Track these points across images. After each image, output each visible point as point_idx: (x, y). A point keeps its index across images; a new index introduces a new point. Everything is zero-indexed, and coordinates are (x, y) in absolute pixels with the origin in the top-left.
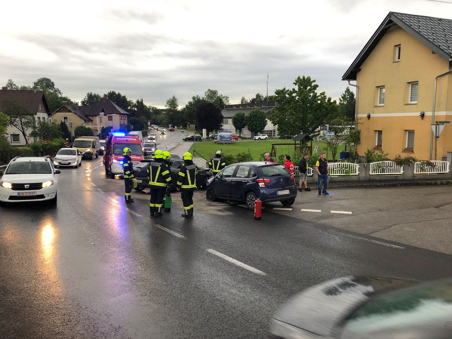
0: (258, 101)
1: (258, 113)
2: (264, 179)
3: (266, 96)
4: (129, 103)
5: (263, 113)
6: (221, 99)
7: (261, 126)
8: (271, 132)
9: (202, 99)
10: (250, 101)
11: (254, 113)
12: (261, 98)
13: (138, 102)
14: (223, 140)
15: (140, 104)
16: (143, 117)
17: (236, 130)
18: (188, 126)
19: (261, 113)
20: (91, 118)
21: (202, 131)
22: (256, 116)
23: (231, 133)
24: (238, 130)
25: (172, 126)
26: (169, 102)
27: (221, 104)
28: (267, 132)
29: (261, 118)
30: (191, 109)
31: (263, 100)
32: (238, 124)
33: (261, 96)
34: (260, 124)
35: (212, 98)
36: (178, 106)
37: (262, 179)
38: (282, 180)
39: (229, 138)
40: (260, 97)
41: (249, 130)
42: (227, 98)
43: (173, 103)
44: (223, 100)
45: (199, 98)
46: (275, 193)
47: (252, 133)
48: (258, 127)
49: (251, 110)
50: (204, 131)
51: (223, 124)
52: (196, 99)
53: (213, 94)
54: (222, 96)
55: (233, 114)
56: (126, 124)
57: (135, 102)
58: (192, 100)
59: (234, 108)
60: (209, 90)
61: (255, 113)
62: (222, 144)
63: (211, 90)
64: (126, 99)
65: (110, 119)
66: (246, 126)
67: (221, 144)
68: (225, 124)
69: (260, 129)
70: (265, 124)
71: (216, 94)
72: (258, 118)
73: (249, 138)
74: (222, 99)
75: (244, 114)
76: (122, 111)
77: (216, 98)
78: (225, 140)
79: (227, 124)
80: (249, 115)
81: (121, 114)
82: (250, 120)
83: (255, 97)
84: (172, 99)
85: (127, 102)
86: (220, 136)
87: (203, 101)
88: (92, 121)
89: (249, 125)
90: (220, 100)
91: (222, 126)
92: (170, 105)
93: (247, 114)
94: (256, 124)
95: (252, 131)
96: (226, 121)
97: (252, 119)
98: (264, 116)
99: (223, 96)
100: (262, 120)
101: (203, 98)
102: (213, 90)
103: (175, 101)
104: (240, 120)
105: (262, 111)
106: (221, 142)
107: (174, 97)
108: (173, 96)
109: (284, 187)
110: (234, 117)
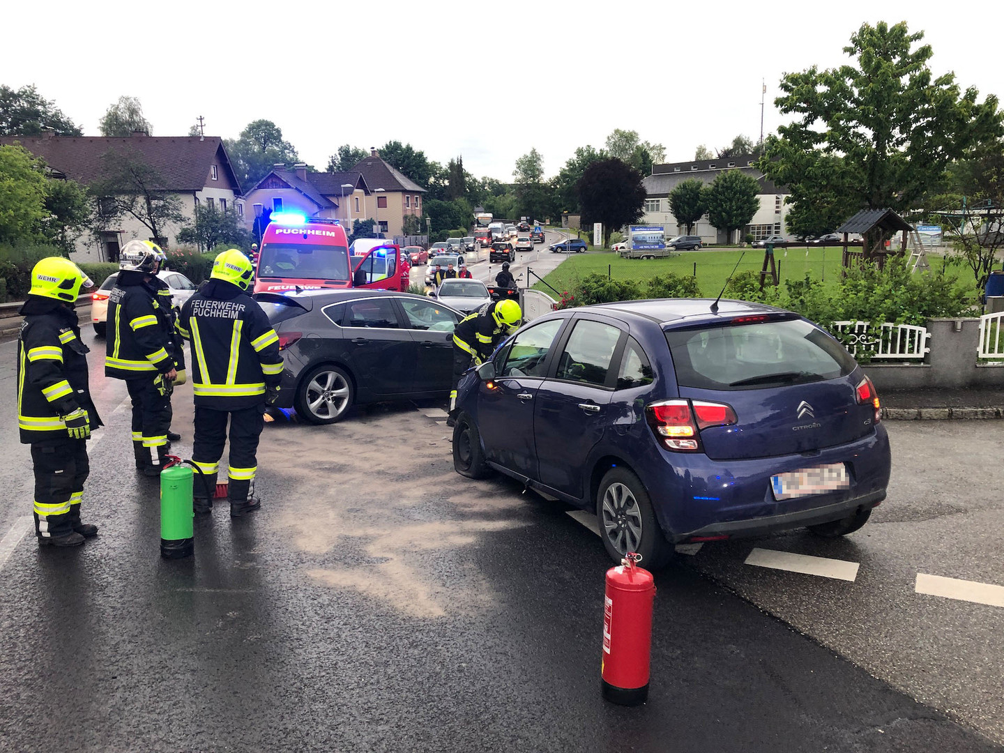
0: (737, 154)
1: (737, 182)
2: (695, 403)
3: (758, 143)
4: (432, 169)
5: (750, 181)
6: (645, 152)
7: (742, 215)
8: (769, 228)
9: (599, 152)
10: (719, 155)
11: (725, 180)
12: (747, 147)
13: (452, 165)
14: (642, 249)
15: (457, 170)
16: (461, 200)
17: (677, 226)
18: (563, 219)
19: (744, 181)
20: (334, 200)
21: (592, 229)
22: (731, 188)
23: (662, 232)
24: (684, 226)
25: (527, 220)
26: (522, 162)
27: (644, 163)
28: (759, 228)
29: (743, 193)
30: (572, 178)
31: (750, 153)
32: (684, 210)
33: (746, 143)
34: (741, 208)
35: (623, 150)
36: (542, 172)
37: (685, 403)
38: (803, 408)
39: (657, 244)
40: (743, 145)
41: (712, 223)
42: (661, 148)
43: (531, 165)
44: (652, 154)
45: (593, 151)
46: (762, 486)
47: (720, 232)
48: (736, 216)
49: (717, 175)
50: (598, 227)
51: (648, 210)
52: (585, 154)
53: (627, 141)
54: (648, 144)
55: (672, 186)
56: (419, 214)
57: (445, 165)
58: (575, 157)
59: (677, 171)
60: (617, 131)
61: (728, 180)
62: (639, 258)
63: (623, 130)
64: (424, 160)
65: (382, 203)
66: (703, 216)
67: (636, 258)
68: (653, 210)
69: (740, 221)
70: (752, 208)
71: (632, 140)
72: (735, 194)
73: (712, 245)
74: (649, 152)
75: (700, 185)
76: (409, 185)
77: (632, 150)
78: (647, 249)
79: (658, 210)
80: (713, 186)
81: (405, 191)
82: (715, 199)
83: (731, 147)
84: (529, 155)
85: (427, 165)
86: (635, 240)
87: (602, 157)
88: (336, 207)
89: (711, 212)
90: (643, 154)
91: (641, 214)
92: (525, 171)
93: (707, 184)
94: (730, 208)
95: (718, 228)
96: (655, 203)
97: (720, 197)
98: (752, 188)
99: (651, 146)
100: (745, 198)
101: (601, 150)
102: (627, 131)
103: (535, 162)
104: (688, 199)
105: (747, 175)
106: (637, 253)
107: (534, 152)
108: (531, 150)
109: (815, 450)
110: (674, 193)
